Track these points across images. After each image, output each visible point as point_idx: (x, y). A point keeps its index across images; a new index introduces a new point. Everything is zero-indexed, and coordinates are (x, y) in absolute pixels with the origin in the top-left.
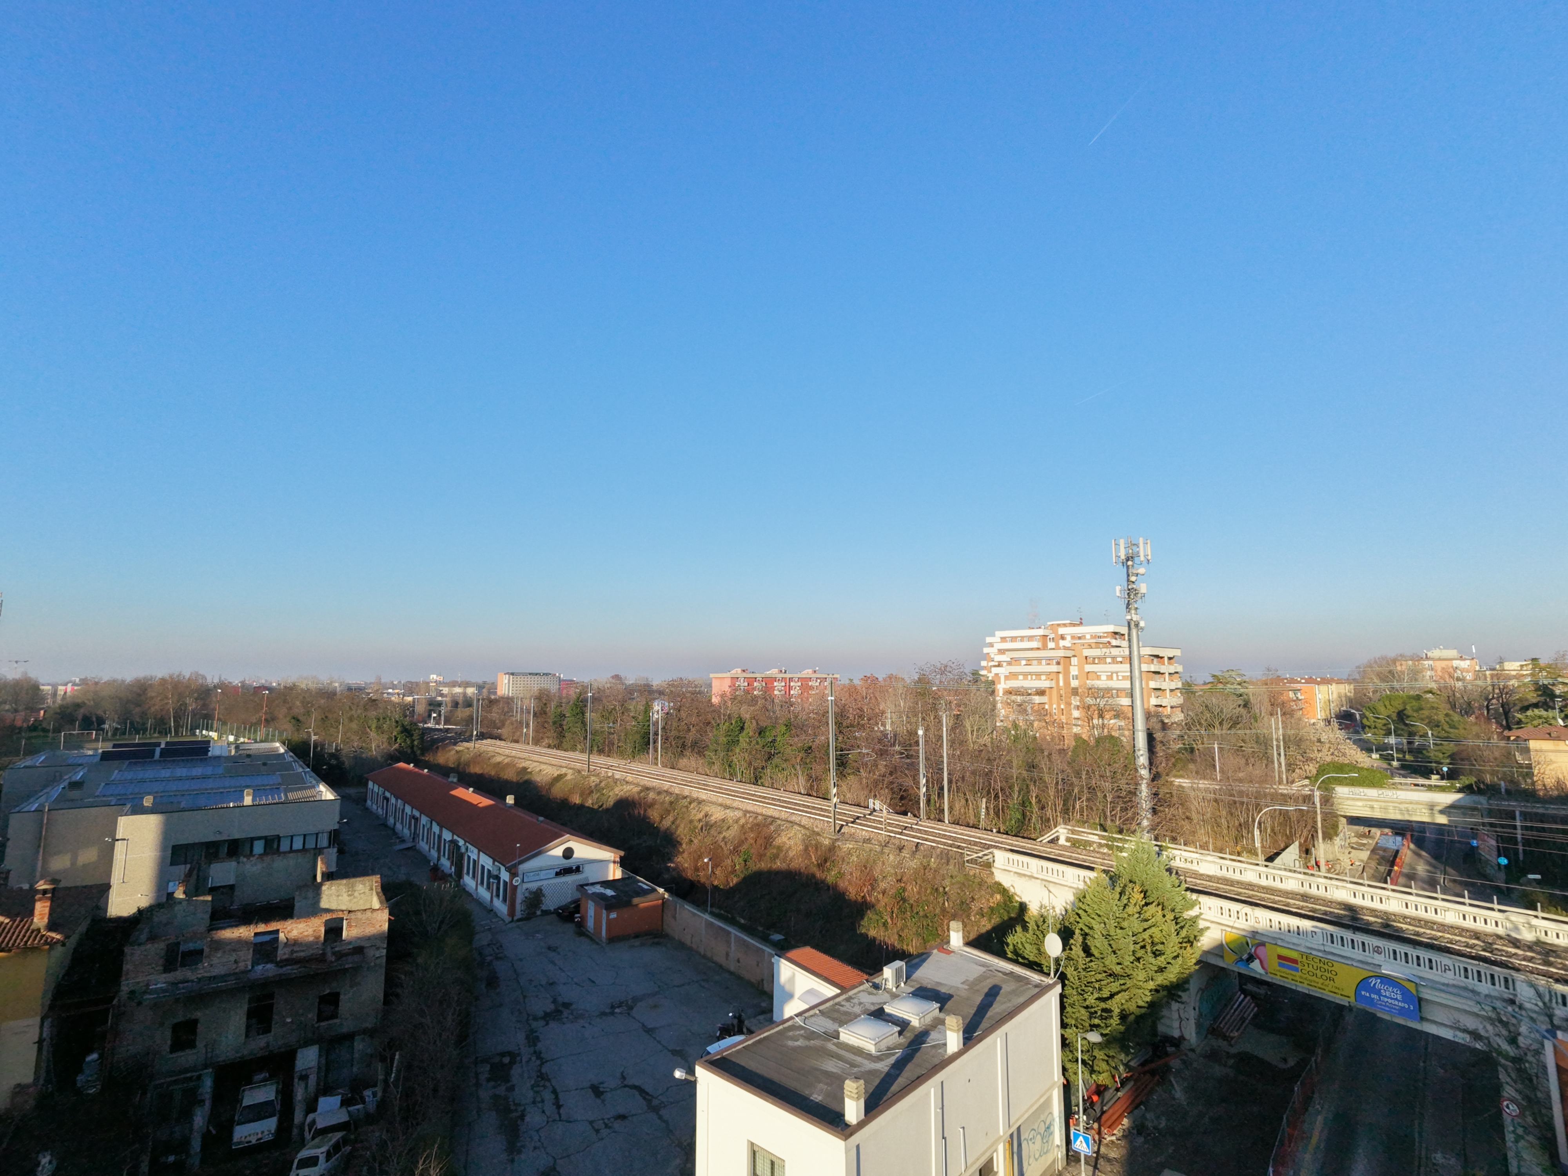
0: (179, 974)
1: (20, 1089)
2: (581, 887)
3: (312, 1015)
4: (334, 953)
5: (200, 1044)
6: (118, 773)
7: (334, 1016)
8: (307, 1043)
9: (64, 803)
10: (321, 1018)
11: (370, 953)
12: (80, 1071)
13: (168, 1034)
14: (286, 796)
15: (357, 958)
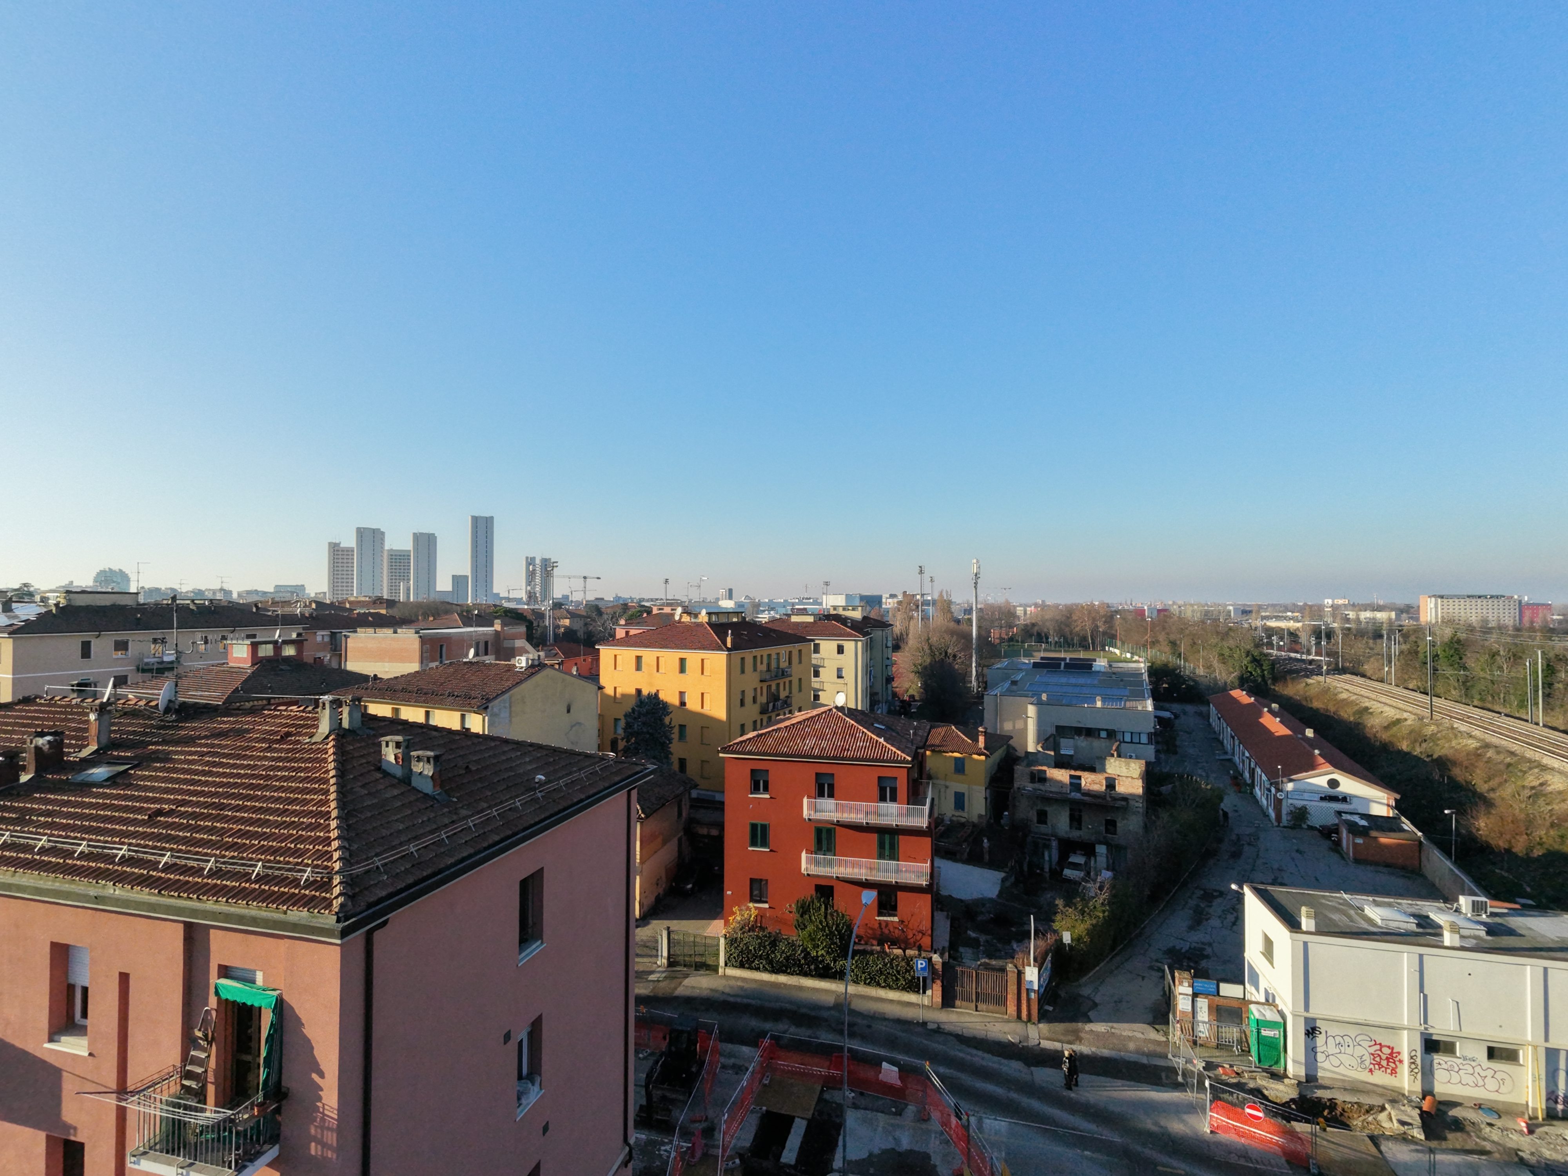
0: (1037, 785)
1: (980, 816)
2: (1339, 813)
3: (1103, 828)
4: (1111, 797)
5: (1049, 824)
6: (1039, 677)
7: (1115, 834)
8: (1100, 843)
9: (1010, 693)
10: (1107, 831)
11: (1132, 803)
12: (1002, 818)
13: (1035, 813)
14: (1125, 704)
15: (1124, 803)
